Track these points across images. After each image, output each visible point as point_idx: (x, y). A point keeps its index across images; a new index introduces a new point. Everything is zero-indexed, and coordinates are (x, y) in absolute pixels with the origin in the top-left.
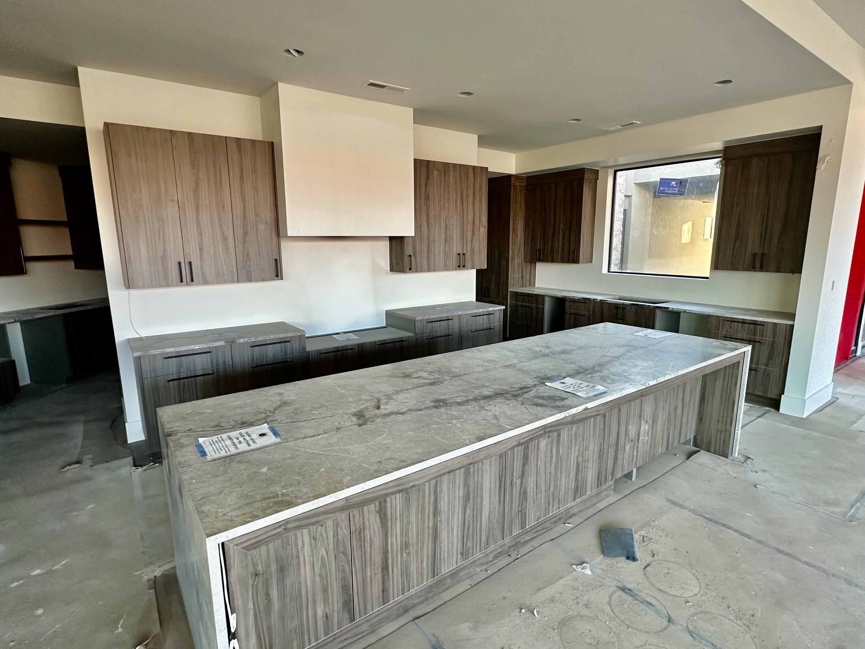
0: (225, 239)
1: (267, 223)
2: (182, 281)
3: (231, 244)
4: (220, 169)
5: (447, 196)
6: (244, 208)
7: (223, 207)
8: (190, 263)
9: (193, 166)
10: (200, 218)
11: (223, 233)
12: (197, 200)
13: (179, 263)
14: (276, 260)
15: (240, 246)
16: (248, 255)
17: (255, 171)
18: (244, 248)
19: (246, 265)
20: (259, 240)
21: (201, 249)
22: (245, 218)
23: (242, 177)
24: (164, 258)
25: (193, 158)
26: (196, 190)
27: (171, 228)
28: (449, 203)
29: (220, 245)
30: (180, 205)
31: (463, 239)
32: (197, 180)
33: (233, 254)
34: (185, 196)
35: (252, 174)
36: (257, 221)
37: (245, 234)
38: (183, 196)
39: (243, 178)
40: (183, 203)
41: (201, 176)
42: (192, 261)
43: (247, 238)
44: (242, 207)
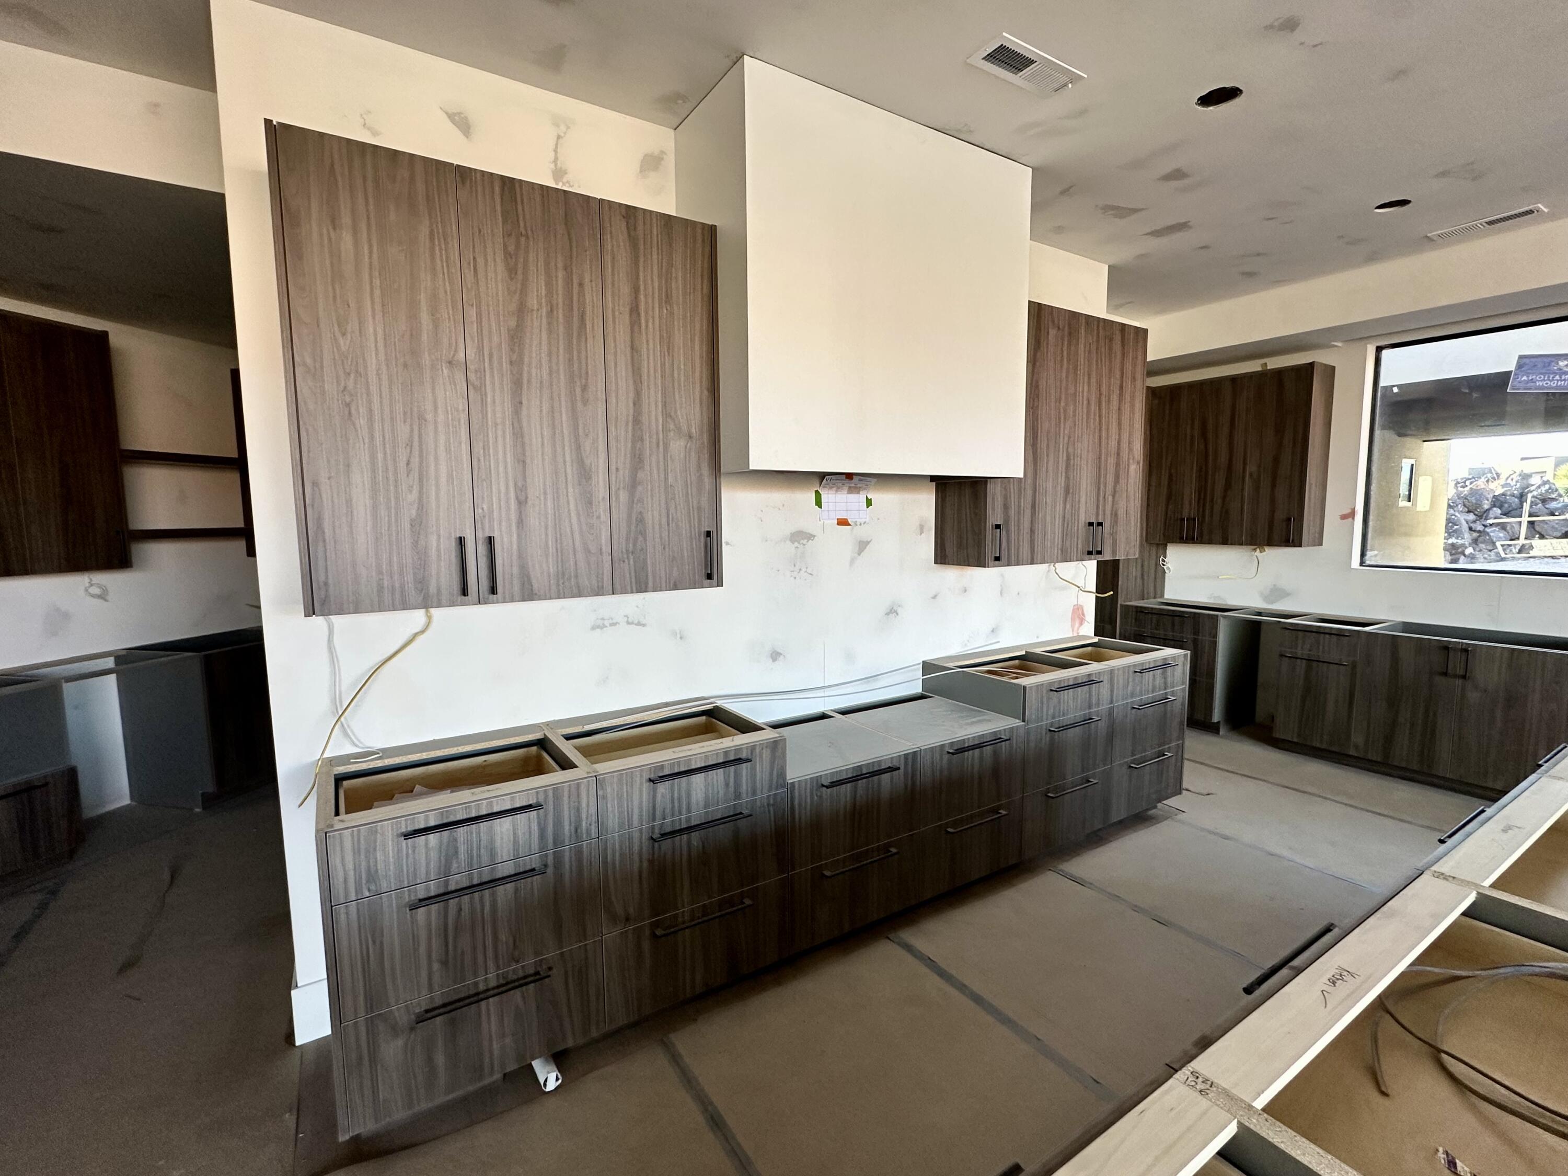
0: (585, 474)
1: (690, 437)
2: (464, 592)
3: (601, 491)
4: (581, 285)
5: (1072, 391)
6: (638, 394)
7: (584, 388)
8: (490, 541)
9: (512, 271)
10: (524, 412)
11: (580, 461)
12: (517, 363)
13: (461, 541)
14: (708, 534)
15: (623, 496)
16: (641, 520)
17: (668, 298)
18: (631, 502)
19: (634, 545)
20: (671, 480)
21: (522, 503)
22: (637, 421)
23: (634, 310)
24: (419, 524)
25: (511, 248)
26: (516, 338)
27: (442, 439)
28: (1075, 406)
29: (570, 490)
30: (472, 376)
31: (1099, 489)
32: (521, 311)
33: (603, 518)
34: (486, 353)
35: (660, 307)
36: (666, 430)
37: (637, 461)
38: (480, 349)
39: (639, 315)
40: (481, 372)
41: (532, 302)
42: (496, 534)
43: (640, 475)
44: (632, 388)
